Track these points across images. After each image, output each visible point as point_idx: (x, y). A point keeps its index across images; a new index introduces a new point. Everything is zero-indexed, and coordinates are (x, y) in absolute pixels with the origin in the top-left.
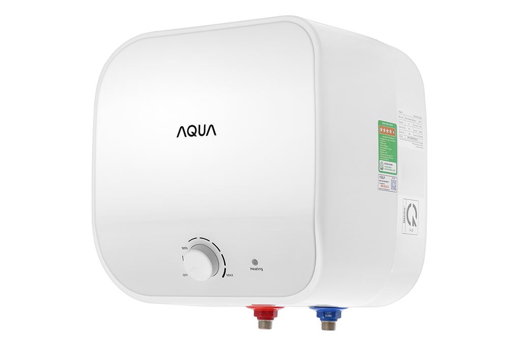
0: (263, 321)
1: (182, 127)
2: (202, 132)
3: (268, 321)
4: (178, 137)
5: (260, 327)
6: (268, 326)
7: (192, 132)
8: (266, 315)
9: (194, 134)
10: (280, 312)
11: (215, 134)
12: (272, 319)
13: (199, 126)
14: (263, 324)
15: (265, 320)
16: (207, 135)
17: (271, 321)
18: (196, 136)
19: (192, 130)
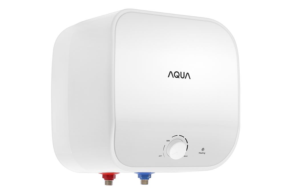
0: (108, 180)
1: (171, 72)
2: (183, 76)
3: (110, 181)
4: (168, 77)
5: (106, 184)
6: (110, 184)
7: (177, 76)
8: (109, 177)
9: (178, 77)
10: (117, 175)
11: (190, 79)
12: (113, 180)
13: (181, 72)
14: (108, 183)
15: (109, 180)
16: (185, 78)
17: (112, 181)
18: (179, 78)
19: (177, 74)
